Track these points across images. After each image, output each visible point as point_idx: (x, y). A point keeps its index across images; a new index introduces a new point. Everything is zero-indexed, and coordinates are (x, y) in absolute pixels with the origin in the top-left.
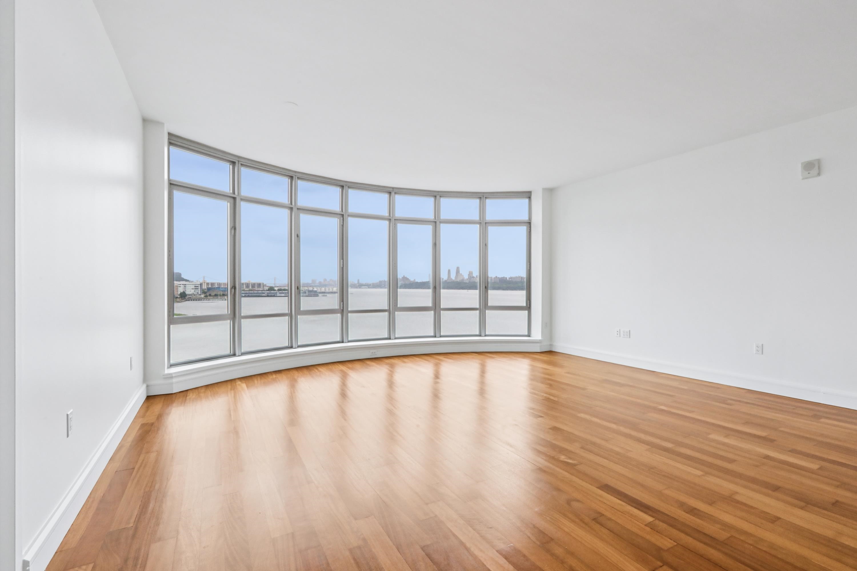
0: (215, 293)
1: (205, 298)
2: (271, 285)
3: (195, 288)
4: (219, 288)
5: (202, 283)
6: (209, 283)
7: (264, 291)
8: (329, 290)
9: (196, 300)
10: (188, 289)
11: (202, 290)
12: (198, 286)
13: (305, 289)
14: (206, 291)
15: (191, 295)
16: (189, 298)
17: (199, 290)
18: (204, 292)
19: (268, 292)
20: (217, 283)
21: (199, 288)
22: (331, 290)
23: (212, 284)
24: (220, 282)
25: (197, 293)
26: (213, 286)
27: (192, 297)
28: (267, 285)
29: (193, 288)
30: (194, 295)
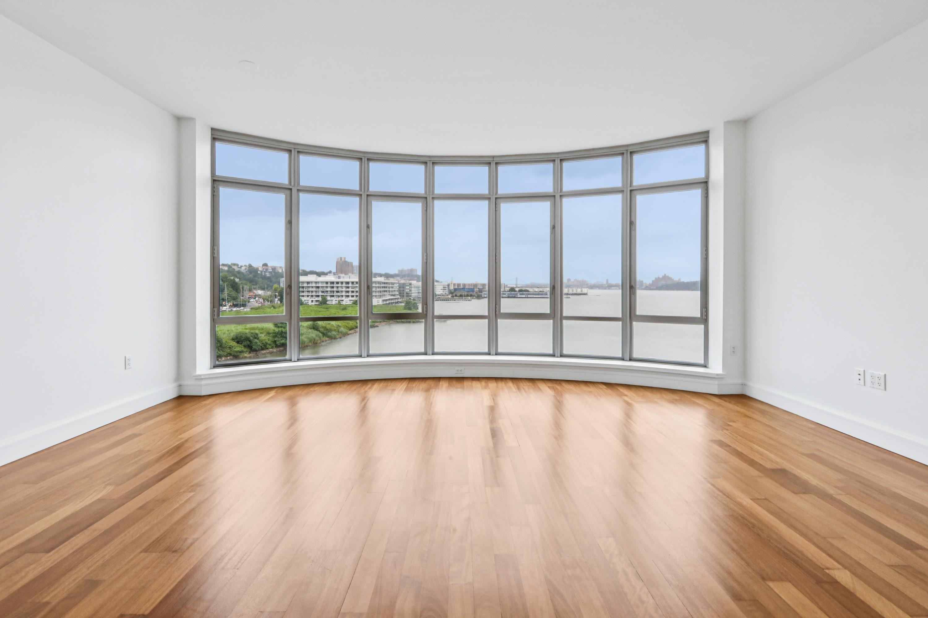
0: (461, 294)
1: (451, 299)
2: (512, 286)
3: (444, 288)
4: (464, 288)
5: (450, 284)
6: (455, 284)
7: (505, 291)
8: (573, 291)
9: (444, 300)
10: (438, 289)
11: (449, 290)
12: (446, 286)
13: (546, 290)
14: (453, 291)
15: (441, 295)
16: (438, 298)
17: (447, 290)
18: (451, 292)
19: (509, 293)
20: (463, 284)
21: (447, 288)
22: (575, 292)
23: (459, 285)
24: (465, 282)
25: (445, 293)
26: (459, 287)
27: (441, 297)
28: (508, 286)
29: (442, 289)
30: (443, 295)
